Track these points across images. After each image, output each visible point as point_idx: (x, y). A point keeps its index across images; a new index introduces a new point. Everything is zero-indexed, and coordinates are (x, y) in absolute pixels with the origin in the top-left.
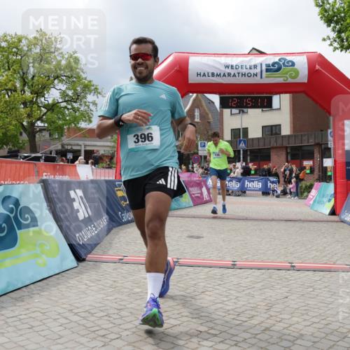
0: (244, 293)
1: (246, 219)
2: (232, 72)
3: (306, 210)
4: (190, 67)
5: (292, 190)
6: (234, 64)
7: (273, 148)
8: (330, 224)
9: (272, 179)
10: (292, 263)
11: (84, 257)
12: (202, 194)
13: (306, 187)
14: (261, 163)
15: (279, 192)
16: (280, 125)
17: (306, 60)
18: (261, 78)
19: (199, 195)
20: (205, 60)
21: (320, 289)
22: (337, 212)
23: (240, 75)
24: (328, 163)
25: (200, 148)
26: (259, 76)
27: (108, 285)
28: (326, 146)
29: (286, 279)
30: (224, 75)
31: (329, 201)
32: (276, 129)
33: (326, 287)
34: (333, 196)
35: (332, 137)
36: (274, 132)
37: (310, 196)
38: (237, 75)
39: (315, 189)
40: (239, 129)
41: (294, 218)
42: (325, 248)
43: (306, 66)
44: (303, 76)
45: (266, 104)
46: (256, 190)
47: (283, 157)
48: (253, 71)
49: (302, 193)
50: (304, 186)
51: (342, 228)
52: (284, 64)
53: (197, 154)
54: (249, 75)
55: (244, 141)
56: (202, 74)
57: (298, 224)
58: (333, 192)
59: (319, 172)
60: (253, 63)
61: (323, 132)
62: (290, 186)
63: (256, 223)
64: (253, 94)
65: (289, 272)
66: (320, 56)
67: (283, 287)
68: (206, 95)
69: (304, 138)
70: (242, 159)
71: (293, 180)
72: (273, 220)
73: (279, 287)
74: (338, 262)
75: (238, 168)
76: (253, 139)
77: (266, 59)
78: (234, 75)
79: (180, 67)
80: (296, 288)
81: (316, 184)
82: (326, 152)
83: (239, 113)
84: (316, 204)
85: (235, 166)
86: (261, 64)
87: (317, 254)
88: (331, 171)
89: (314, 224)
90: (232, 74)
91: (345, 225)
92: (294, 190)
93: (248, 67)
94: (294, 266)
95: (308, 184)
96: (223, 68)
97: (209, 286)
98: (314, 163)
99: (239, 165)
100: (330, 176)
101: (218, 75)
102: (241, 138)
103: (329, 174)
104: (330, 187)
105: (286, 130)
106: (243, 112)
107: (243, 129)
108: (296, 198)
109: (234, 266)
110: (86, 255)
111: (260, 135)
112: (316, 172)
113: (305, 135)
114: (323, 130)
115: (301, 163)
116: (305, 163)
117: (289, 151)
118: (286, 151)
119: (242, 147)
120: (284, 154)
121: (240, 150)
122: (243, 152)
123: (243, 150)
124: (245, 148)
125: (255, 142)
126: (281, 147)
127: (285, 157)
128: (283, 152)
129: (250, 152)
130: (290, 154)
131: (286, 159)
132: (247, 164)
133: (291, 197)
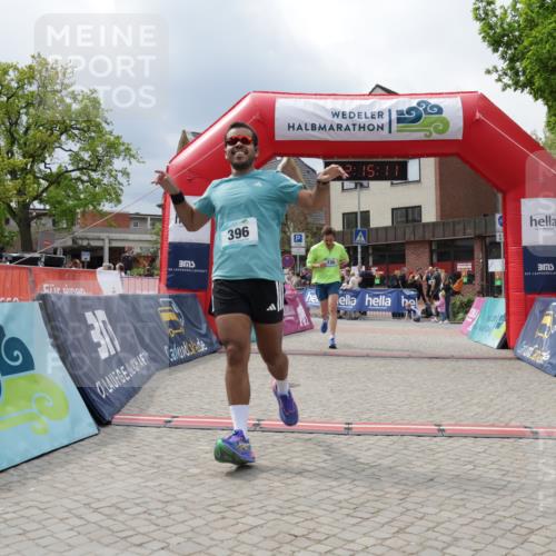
0: (364, 473)
1: (368, 356)
2: (344, 123)
3: (461, 340)
4: (277, 115)
5: (439, 310)
6: (347, 111)
7: (409, 243)
8: (500, 362)
9: (408, 292)
10: (439, 425)
11: (108, 418)
12: (296, 316)
13: (461, 304)
14: (391, 266)
15: (419, 313)
16: (420, 207)
17: (460, 105)
18: (390, 132)
19: (292, 318)
20: (300, 103)
21: (485, 466)
22: (511, 344)
23: (357, 127)
24: (496, 266)
25: (293, 244)
26: (386, 128)
27: (146, 463)
28: (492, 239)
29: (431, 450)
30: (331, 128)
31: (498, 326)
32: (413, 213)
33: (493, 463)
34: (504, 318)
35: (501, 225)
36: (410, 218)
37: (468, 319)
38: (351, 127)
39: (477, 308)
40: (356, 213)
41: (444, 353)
42: (492, 400)
43: (461, 114)
44: (456, 129)
45: (398, 174)
46: (383, 310)
47: (425, 258)
48: (377, 122)
49: (455, 315)
50: (458, 303)
51: (519, 369)
52: (425, 110)
53: (290, 252)
54: (371, 127)
55: (364, 233)
56: (296, 126)
57: (448, 364)
58: (503, 312)
59: (482, 280)
60: (376, 110)
61: (488, 218)
62: (437, 303)
63: (382, 362)
64: (377, 157)
65: (435, 439)
66: (483, 98)
67: (427, 463)
68: (303, 159)
69: (457, 227)
70: (359, 260)
71: (441, 294)
72: (409, 357)
73: (419, 463)
74: (513, 423)
75: (353, 275)
76: (377, 229)
77: (397, 103)
78: (347, 128)
79: (261, 115)
80: (448, 464)
81: (477, 299)
82: (492, 250)
83: (356, 188)
84: (477, 331)
85: (349, 271)
86: (390, 111)
87: (480, 410)
88: (500, 279)
89: (475, 363)
90: (344, 126)
91: (524, 364)
92: (442, 310)
93: (369, 115)
94: (443, 430)
95: (465, 300)
96: (329, 117)
97: (307, 462)
98: (473, 267)
99: (355, 270)
100: (499, 287)
101: (322, 128)
102: (359, 228)
103: (498, 283)
104: (499, 306)
105: (430, 215)
106: (362, 185)
107: (362, 212)
108: (446, 321)
109: (348, 431)
110: (112, 415)
111: (388, 223)
112: (478, 281)
113: (459, 223)
114: (488, 214)
115: (454, 267)
116: (459, 267)
117: (434, 248)
118: (429, 247)
119: (359, 242)
120: (427, 252)
121: (357, 246)
122: (361, 250)
123: (361, 246)
124: (365, 244)
125: (381, 235)
126: (422, 241)
127: (429, 257)
128: (425, 249)
129: (373, 249)
130: (436, 253)
131: (431, 259)
132: (367, 268)
133: (437, 320)
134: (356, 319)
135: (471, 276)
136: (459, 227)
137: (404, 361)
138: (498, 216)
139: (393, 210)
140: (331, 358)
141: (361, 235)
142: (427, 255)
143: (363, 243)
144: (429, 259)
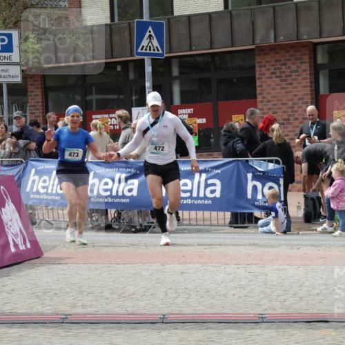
1: (163, 321)
9: (262, 165)
14: (223, 105)
47: (302, 83)
55: (158, 29)
62: (328, 192)
71: (336, 167)
76: (189, 18)
92: (340, 205)
99: (140, 115)
102: (146, 18)
111: (215, 3)
117: (321, 59)
118: (310, 58)
119: (148, 51)
120: (305, 71)
121: (143, 60)
122: (153, 69)
123: (152, 59)
124: (162, 55)
125: (199, 30)
126: (293, 46)
127: (309, 84)
128: (301, 63)
129: (181, 66)
130: (327, 71)
131: (313, 88)
133: (331, 229)
134: (144, 229)
137: (248, 332)
140: (75, 329)
141: (152, 33)
142: (305, 79)
143: (156, 52)
144: (309, 88)
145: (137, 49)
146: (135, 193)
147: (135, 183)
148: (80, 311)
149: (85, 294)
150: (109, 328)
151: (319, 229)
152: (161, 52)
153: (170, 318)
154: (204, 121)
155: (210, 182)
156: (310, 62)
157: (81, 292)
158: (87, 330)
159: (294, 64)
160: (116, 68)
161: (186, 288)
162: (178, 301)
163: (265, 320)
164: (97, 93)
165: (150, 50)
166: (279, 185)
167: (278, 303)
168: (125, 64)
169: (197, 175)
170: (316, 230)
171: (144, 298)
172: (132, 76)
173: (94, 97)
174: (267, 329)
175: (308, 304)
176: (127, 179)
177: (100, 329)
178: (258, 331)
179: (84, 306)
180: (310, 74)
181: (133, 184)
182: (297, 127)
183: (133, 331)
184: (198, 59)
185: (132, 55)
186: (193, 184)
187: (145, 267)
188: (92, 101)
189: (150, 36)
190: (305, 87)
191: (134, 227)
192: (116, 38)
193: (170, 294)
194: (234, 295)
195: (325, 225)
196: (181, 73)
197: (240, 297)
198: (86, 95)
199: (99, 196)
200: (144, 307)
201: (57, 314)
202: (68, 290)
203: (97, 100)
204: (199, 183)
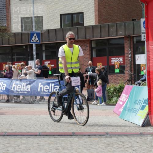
1: (39, 135)
3: (115, 120)
13: (115, 90)
16: (83, 13)
24: (141, 59)
28: (138, 39)
31: (143, 108)
32: (78, 17)
34: (147, 102)
35: (145, 28)
36: (75, 22)
37: (120, 102)
39: (126, 94)
49: (110, 98)
50: (112, 89)
58: (146, 97)
59: (131, 71)
61: (135, 22)
63: (52, 139)
71: (99, 82)
76: (48, 31)
81: (126, 86)
84: (127, 111)
89: (124, 139)
92: (100, 95)
95: (118, 87)
99: (31, 63)
102: (34, 30)
104: (143, 92)
105: (90, 20)
111: (57, 26)
112: (127, 71)
113: (113, 26)
114: (135, 19)
115: (109, 61)
116: (112, 61)
117: (93, 45)
118: (90, 45)
119: (34, 42)
120: (88, 49)
121: (33, 45)
122: (36, 48)
123: (36, 44)
124: (39, 43)
125: (52, 35)
126: (84, 41)
127: (89, 54)
128: (86, 47)
129: (46, 47)
130: (95, 50)
131: (91, 55)
132: (42, 62)
133: (96, 103)
135: (122, 68)
136: (113, 30)
137: (69, 139)
138: (143, 20)
139: (61, 15)
140: (9, 138)
141: (36, 36)
142: (88, 52)
143: (37, 42)
144: (89, 55)
145: (31, 41)
146: (29, 90)
147: (29, 87)
148: (10, 131)
149: (12, 125)
150: (20, 137)
151: (93, 103)
152: (39, 42)
153: (42, 134)
154: (53, 66)
155: (55, 87)
156: (89, 46)
157: (11, 125)
158: (13, 138)
159: (84, 47)
160: (23, 47)
161: (47, 124)
162: (45, 128)
163: (74, 135)
164: (16, 55)
165: (35, 41)
166: (79, 88)
167: (79, 129)
168: (26, 46)
169: (51, 84)
170: (91, 103)
171: (33, 127)
172: (28, 50)
173: (15, 57)
174: (75, 138)
175: (89, 129)
176: (26, 85)
177: (17, 138)
178: (72, 139)
179: (12, 130)
180: (90, 50)
181: (28, 87)
182: (85, 68)
183: (29, 138)
184: (51, 44)
185: (29, 43)
186: (49, 87)
187: (33, 116)
188: (14, 58)
189: (35, 36)
190: (88, 55)
191: (29, 102)
192: (23, 37)
193: (42, 126)
194: (64, 126)
195: (94, 102)
196: (45, 49)
197: (66, 127)
198: (13, 56)
199: (17, 91)
200: (33, 130)
201: (2, 132)
202: (6, 124)
203: (16, 58)
204: (52, 87)
